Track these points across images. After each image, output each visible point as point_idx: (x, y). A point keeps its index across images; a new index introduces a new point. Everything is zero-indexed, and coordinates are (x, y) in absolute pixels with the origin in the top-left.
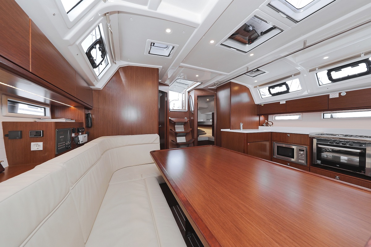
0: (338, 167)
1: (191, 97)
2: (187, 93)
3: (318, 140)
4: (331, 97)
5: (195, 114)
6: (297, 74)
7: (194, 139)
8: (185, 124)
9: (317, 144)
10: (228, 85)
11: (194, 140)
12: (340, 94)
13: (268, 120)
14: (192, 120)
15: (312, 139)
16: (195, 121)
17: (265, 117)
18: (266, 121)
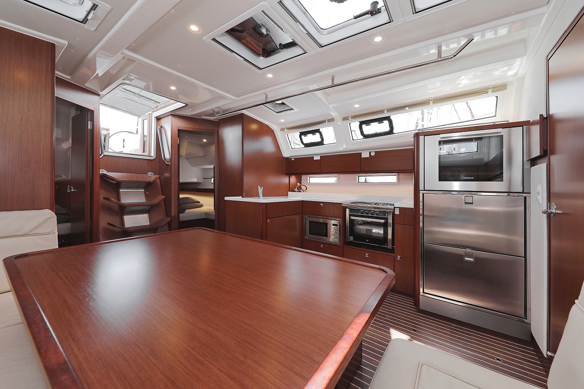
0: (368, 242)
1: (163, 130)
2: (154, 121)
3: (351, 210)
4: (363, 156)
5: (173, 165)
6: (331, 120)
7: (171, 217)
8: (148, 186)
9: (350, 215)
10: (238, 119)
11: (169, 219)
12: (370, 153)
13: (300, 184)
14: (167, 178)
15: (344, 209)
16: (173, 181)
17: (297, 178)
18: (299, 184)
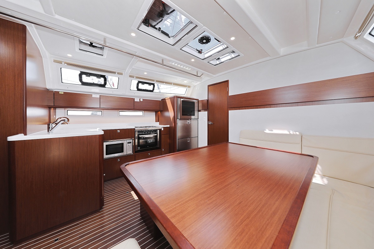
0: (148, 147)
4: (135, 101)
6: (120, 74)
9: (138, 135)
12: (140, 99)
17: (53, 110)
18: (55, 116)
